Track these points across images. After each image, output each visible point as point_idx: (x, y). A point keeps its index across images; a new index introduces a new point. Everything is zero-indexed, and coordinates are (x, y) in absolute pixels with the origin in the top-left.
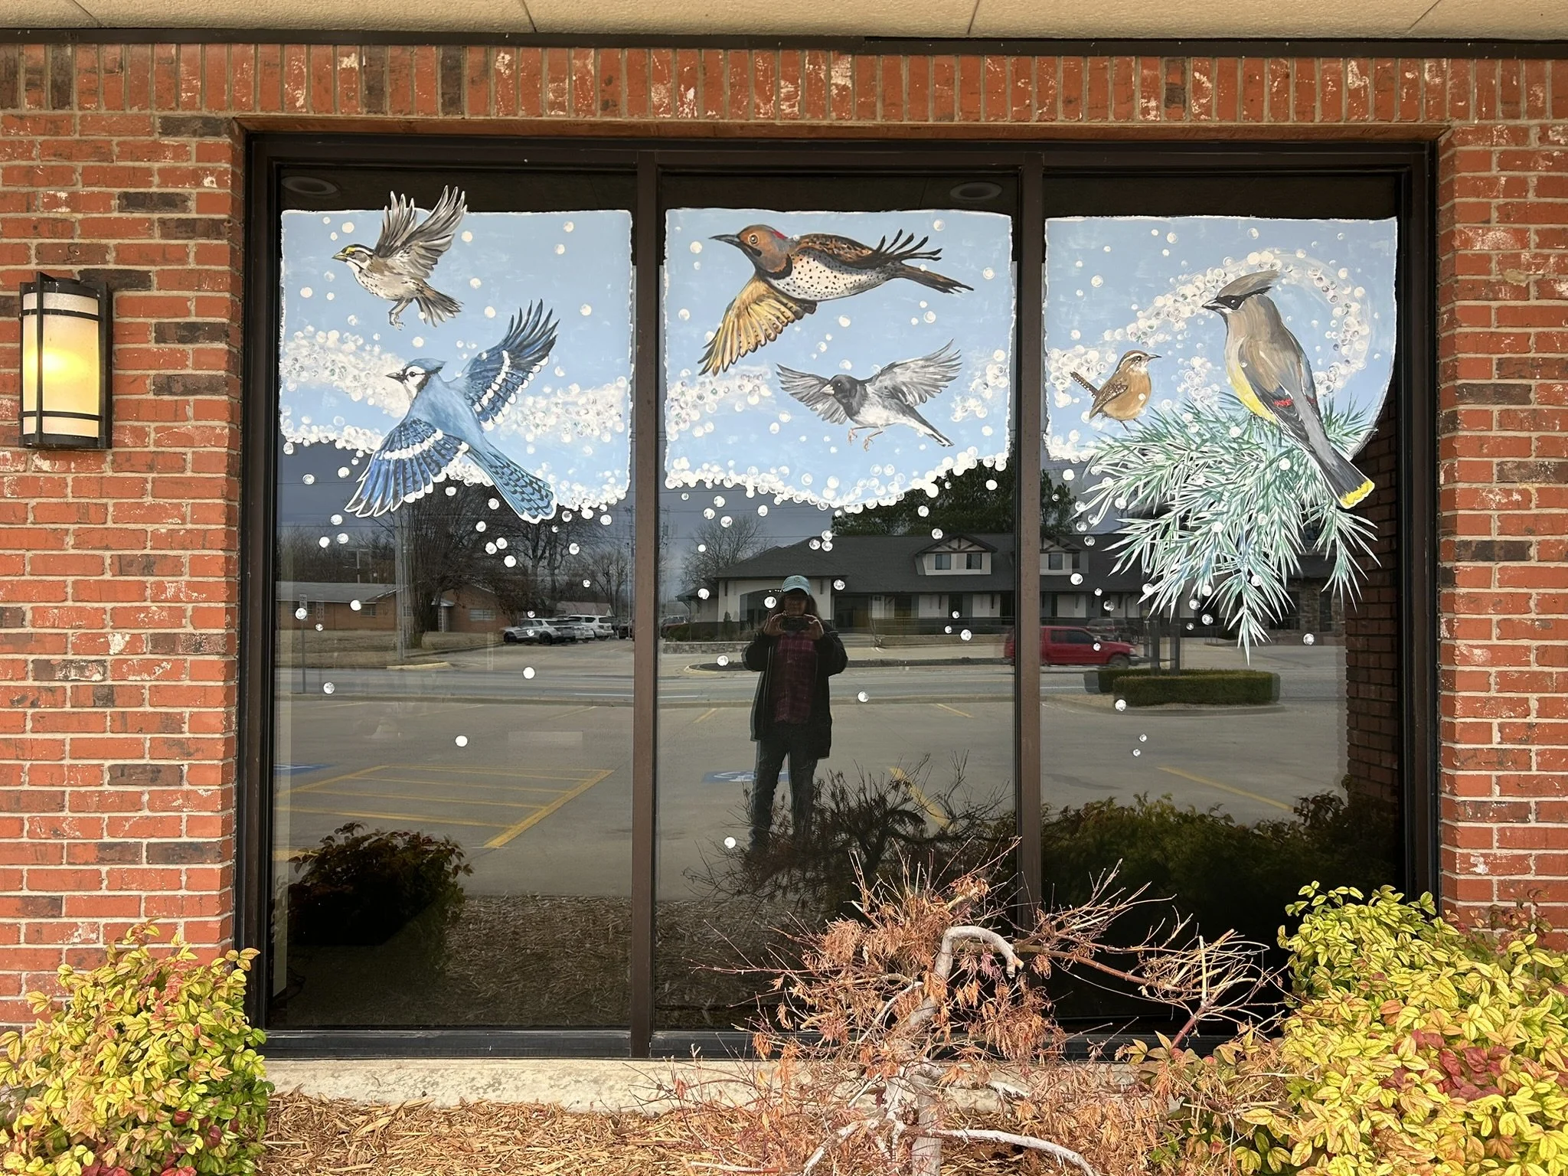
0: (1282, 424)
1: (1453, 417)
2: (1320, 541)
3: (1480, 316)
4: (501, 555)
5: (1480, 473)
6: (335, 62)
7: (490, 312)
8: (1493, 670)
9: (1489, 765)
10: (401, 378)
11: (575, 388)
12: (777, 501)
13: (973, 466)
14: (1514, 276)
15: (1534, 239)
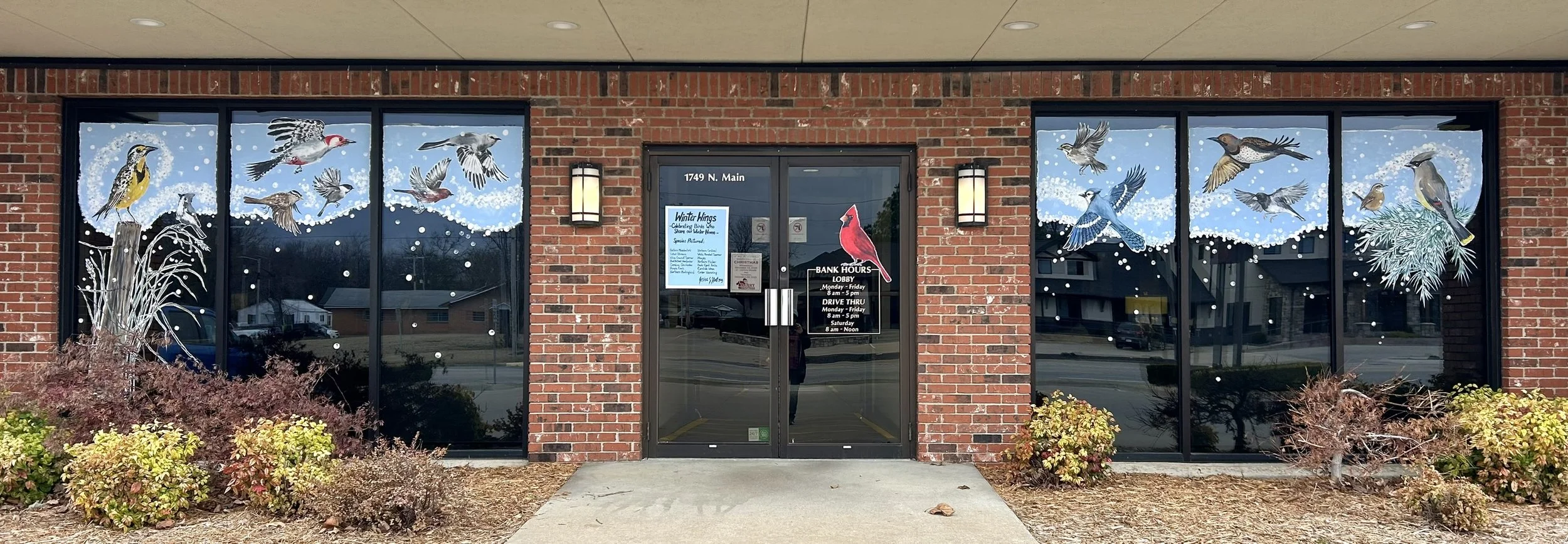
0: (1437, 212)
1: (1506, 211)
2: (1453, 259)
3: (1517, 172)
4: (1124, 265)
5: (1517, 232)
6: (1072, 77)
7: (1119, 169)
8: (1523, 308)
9: (1522, 345)
10: (1084, 196)
11: (1153, 199)
12: (1235, 243)
13: (1314, 229)
14: (1529, 157)
15: (1537, 142)
